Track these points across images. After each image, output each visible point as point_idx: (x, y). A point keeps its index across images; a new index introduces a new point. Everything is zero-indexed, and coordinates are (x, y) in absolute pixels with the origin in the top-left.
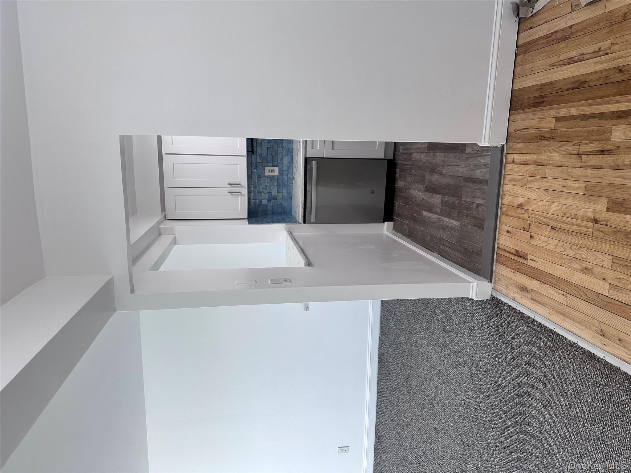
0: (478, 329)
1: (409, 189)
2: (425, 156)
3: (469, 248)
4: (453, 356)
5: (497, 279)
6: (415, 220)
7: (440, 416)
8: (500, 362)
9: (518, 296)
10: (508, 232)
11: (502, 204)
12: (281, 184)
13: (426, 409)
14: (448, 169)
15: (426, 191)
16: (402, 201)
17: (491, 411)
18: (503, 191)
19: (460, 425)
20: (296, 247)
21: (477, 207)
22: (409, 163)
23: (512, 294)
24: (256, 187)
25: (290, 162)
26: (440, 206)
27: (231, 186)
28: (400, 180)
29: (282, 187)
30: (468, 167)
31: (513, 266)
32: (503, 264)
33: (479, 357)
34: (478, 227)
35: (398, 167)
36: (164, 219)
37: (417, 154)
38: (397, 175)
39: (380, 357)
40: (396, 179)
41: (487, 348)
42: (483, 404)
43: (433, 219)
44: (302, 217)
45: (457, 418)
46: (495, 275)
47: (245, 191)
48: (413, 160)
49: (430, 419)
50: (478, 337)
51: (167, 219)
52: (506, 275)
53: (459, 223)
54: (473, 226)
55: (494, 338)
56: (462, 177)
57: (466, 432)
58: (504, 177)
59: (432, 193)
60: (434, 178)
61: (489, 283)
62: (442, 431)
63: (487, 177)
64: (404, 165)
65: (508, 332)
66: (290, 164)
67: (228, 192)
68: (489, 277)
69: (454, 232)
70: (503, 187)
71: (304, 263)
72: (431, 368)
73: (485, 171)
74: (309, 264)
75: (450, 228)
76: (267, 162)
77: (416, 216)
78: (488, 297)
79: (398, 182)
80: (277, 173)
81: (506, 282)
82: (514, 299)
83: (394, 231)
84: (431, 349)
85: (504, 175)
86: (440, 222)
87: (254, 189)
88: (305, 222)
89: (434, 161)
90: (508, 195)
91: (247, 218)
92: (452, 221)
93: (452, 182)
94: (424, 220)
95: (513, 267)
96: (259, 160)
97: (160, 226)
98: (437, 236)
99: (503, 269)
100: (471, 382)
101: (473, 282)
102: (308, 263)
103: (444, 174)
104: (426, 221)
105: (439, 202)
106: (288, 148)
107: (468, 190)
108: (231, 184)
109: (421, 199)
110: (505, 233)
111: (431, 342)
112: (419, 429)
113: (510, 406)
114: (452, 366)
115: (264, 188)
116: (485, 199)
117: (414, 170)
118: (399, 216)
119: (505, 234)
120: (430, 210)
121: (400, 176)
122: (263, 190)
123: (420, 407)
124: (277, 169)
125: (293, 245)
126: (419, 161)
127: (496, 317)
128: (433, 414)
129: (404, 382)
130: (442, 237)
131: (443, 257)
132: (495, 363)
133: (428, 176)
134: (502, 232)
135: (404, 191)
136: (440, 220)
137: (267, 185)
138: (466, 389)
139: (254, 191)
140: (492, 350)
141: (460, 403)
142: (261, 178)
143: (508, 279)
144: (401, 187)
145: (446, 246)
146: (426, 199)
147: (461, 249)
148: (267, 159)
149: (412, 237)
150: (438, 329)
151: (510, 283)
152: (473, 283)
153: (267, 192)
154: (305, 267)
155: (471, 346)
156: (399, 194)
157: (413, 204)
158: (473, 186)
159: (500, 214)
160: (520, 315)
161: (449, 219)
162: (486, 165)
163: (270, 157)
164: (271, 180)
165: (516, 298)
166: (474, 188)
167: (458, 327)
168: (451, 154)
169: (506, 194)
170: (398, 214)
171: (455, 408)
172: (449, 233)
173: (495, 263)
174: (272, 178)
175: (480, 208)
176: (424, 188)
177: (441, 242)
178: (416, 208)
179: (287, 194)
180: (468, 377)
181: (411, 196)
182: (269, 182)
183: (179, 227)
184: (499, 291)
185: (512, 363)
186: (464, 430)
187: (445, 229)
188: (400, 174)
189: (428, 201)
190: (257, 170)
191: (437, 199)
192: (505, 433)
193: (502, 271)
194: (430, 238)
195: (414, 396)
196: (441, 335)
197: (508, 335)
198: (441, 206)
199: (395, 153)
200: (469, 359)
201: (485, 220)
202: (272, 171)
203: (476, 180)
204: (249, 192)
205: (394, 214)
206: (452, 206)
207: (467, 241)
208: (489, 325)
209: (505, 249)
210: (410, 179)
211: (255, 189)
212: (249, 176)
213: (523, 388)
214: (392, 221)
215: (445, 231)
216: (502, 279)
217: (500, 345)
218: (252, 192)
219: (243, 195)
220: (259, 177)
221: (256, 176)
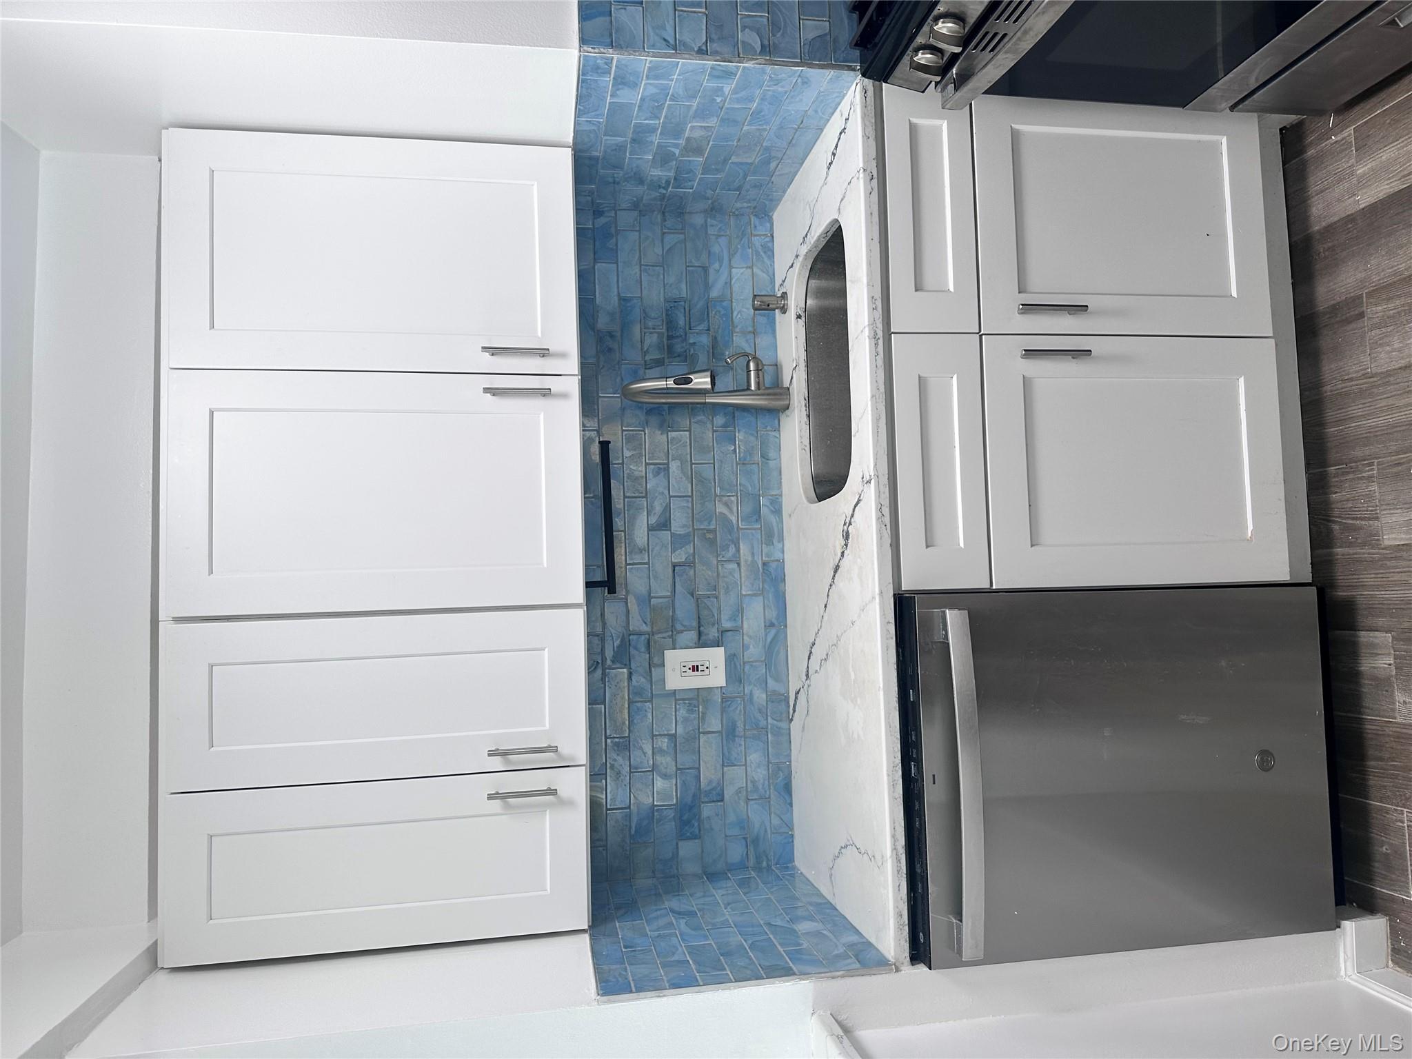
12: (740, 724)
24: (625, 746)
25: (774, 621)
27: (508, 762)
29: (745, 738)
44: (900, 928)
47: (575, 784)
51: (161, 966)
66: (773, 631)
67: (490, 797)
76: (673, 629)
80: (716, 677)
83: (1391, 968)
87: (615, 757)
88: (918, 957)
91: (586, 927)
96: (637, 624)
106: (764, 564)
108: (503, 754)
115: (661, 751)
122: (659, 758)
124: (716, 657)
137: (674, 736)
139: (617, 766)
142: (648, 704)
148: (672, 615)
153: (677, 769)
163: (684, 608)
164: (690, 711)
174: (696, 699)
179: (765, 772)
182: (686, 720)
190: (627, 667)
202: (695, 668)
204: (596, 775)
211: (620, 758)
212: (595, 701)
214: (1378, 913)
218: (608, 770)
219: (569, 803)
220: (638, 698)
221: (623, 698)
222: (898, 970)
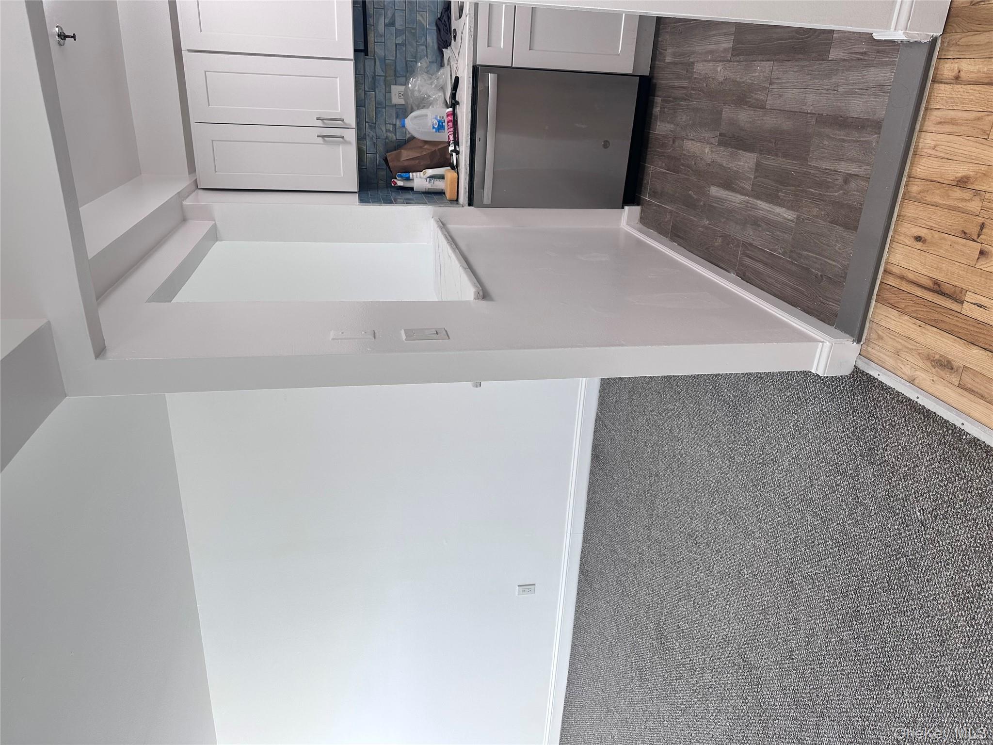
0: (813, 429)
1: (683, 139)
2: (725, 69)
3: (813, 268)
4: (748, 469)
5: (873, 335)
6: (690, 204)
7: (710, 566)
8: (858, 498)
9: (924, 377)
10: (918, 239)
11: (909, 177)
13: (682, 549)
14: (780, 96)
15: (721, 143)
16: (664, 164)
17: (824, 580)
18: (917, 147)
19: (751, 590)
20: (457, 256)
21: (846, 181)
22: (685, 84)
23: (907, 370)
24: (373, 126)
26: (753, 177)
27: (324, 123)
28: (663, 121)
30: (833, 92)
31: (922, 313)
32: (894, 307)
33: (808, 480)
34: (840, 225)
35: (658, 93)
36: (194, 187)
37: (705, 63)
38: (657, 110)
39: (595, 447)
40: (653, 118)
41: (831, 468)
42: (809, 566)
43: (733, 204)
44: (465, 193)
45: (747, 578)
46: (870, 328)
47: (351, 135)
48: (695, 78)
49: (690, 567)
50: (811, 443)
51: (199, 187)
52: (898, 330)
53: (795, 215)
54: (830, 222)
55: (850, 450)
56: (814, 114)
57: (765, 605)
58: (924, 114)
59: (735, 148)
60: (744, 116)
61: (855, 344)
62: (712, 592)
63: (881, 113)
64: (674, 88)
65: (887, 445)
67: (318, 136)
68: (857, 332)
69: (781, 232)
70: (918, 137)
71: (475, 292)
72: (698, 482)
73: (876, 101)
74: (484, 295)
75: (771, 224)
76: (395, 75)
77: (694, 196)
78: (847, 371)
79: (658, 124)
81: (895, 344)
82: (912, 381)
83: (640, 226)
84: (702, 449)
85: (926, 109)
86: (749, 210)
87: (370, 131)
88: (470, 203)
89: (747, 79)
90: (931, 156)
91: (357, 191)
92: (778, 210)
93: (787, 125)
94: (712, 206)
95: (919, 316)
96: (379, 71)
97: (184, 203)
98: (738, 240)
99: (891, 317)
100: (784, 522)
101: (822, 340)
102: (481, 293)
103: (768, 107)
104: (715, 208)
105: (751, 168)
107: (826, 143)
108: (322, 119)
109: (709, 161)
110: (910, 242)
111: (702, 436)
112: (665, 577)
113: (873, 582)
114: (745, 486)
115: (389, 130)
116: (868, 164)
117: (695, 98)
118: (654, 194)
119: (908, 243)
120: (728, 184)
121: (661, 112)
122: (389, 134)
123: (671, 543)
125: (450, 251)
126: (711, 79)
127: (862, 412)
128: (695, 560)
129: (641, 495)
130: (750, 240)
131: (747, 282)
132: (847, 499)
133: (728, 112)
134: (902, 238)
135: (671, 143)
136: (749, 205)
138: (772, 532)
139: (371, 136)
140: (843, 473)
141: (755, 553)
142: (384, 110)
143: (902, 340)
144: (663, 136)
145: (757, 261)
146: (719, 160)
147: (794, 268)
148: (395, 68)
149: (682, 238)
150: (720, 416)
151: (908, 348)
152: (822, 342)
154: (477, 301)
155: (792, 458)
156: (658, 150)
157: (689, 171)
158: (841, 134)
159: (903, 198)
160: (924, 416)
161: (771, 205)
162: (881, 87)
163: (401, 65)
165: (917, 379)
166: (843, 139)
167: (767, 419)
168: (790, 63)
169: (924, 154)
170: (653, 192)
171: (743, 560)
172: (768, 233)
173: (873, 303)
175: (853, 185)
176: (717, 139)
177: (748, 252)
178: (694, 178)
180: (780, 512)
181: (684, 155)
183: (220, 204)
184: (876, 361)
185: (889, 505)
186: (759, 601)
187: (759, 226)
188: (663, 108)
189: (724, 165)
190: (375, 91)
191: (746, 161)
192: (852, 627)
193: (889, 320)
194: (722, 242)
195: (659, 521)
196: (725, 428)
197: (886, 451)
198: (755, 178)
199: (655, 64)
200: (784, 479)
201: (863, 211)
203: (850, 120)
204: (361, 138)
205: (643, 190)
206: (783, 179)
207: (810, 252)
208: (843, 424)
209: (905, 275)
210: (684, 118)
211: (372, 132)
212: (360, 104)
213: (911, 557)
214: (638, 205)
215: (760, 229)
216: (886, 338)
217: (864, 467)
218: (367, 137)
219: (350, 143)
220: (379, 106)
221: (373, 105)
222: (463, 206)
